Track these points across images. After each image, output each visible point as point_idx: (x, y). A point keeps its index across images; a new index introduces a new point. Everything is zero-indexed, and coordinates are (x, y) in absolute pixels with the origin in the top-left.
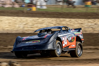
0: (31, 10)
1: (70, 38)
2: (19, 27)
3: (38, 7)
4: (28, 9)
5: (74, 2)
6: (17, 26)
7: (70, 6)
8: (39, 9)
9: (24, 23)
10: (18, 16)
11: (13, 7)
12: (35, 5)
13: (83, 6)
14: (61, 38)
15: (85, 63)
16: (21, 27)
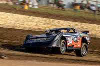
0: (23, 8)
1: (76, 39)
2: (10, 23)
3: (31, 6)
4: (20, 7)
5: (64, 5)
6: (9, 21)
7: (60, 8)
8: (31, 8)
9: (16, 20)
10: (10, 12)
11: (6, 4)
12: (28, 4)
13: (72, 10)
14: (66, 38)
15: (69, 63)
16: (12, 23)
